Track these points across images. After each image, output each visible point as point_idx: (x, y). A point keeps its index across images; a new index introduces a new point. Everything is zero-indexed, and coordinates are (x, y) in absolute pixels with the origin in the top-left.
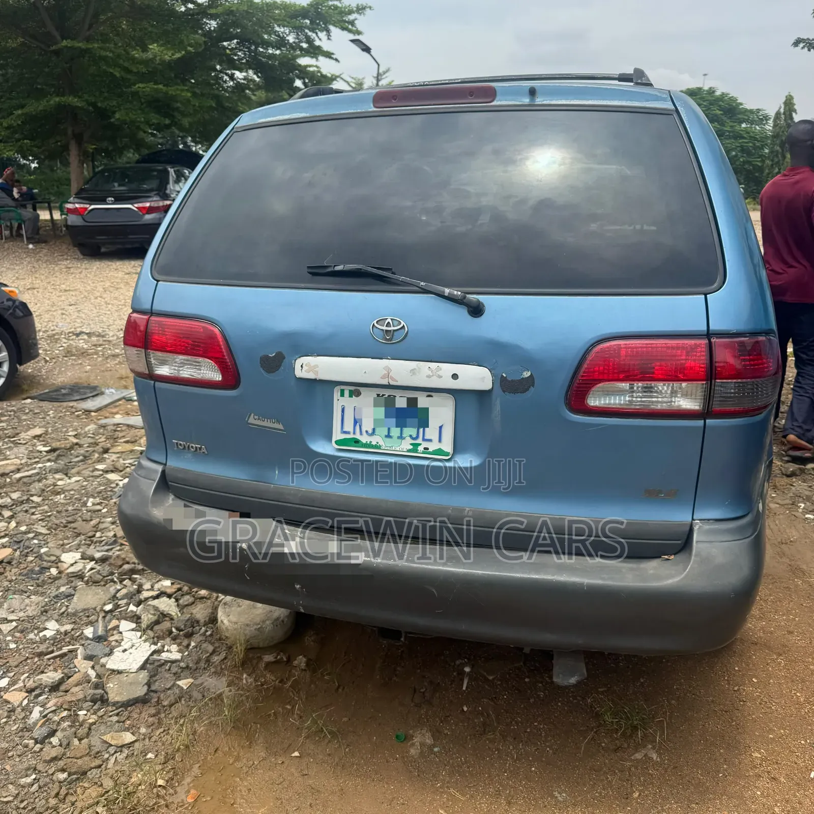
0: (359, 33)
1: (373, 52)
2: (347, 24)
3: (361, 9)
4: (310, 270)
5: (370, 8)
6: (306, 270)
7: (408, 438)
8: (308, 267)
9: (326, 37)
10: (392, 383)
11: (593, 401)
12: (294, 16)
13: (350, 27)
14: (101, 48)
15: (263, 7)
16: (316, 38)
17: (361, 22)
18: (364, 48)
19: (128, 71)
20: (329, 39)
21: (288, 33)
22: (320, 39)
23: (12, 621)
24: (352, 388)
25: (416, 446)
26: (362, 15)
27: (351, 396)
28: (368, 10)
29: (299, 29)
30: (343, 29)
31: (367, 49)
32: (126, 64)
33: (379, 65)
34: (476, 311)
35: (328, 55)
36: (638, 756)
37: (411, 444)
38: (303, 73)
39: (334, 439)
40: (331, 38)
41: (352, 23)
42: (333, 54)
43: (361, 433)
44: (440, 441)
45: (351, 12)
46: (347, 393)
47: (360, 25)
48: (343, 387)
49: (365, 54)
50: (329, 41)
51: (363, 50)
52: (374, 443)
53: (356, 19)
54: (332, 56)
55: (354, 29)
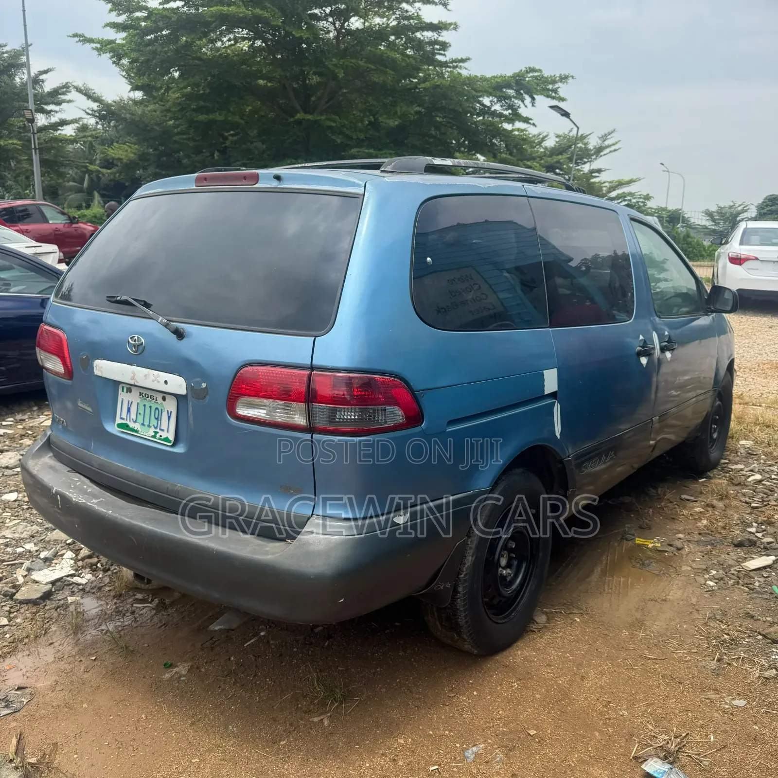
0: (562, 100)
1: (572, 117)
2: (551, 93)
3: (564, 79)
4: (108, 299)
5: (572, 77)
6: (106, 298)
7: (153, 427)
8: (107, 297)
9: (531, 105)
10: (136, 384)
11: (242, 411)
12: (498, 87)
13: (553, 94)
14: (327, 119)
15: (465, 81)
16: (522, 105)
17: (563, 90)
18: (563, 113)
19: (350, 138)
20: (533, 105)
21: (496, 102)
22: (526, 106)
23: (7, 538)
24: (128, 386)
25: (156, 433)
26: (565, 84)
27: (127, 392)
28: (570, 79)
29: (502, 98)
30: (548, 96)
31: (566, 114)
32: (348, 132)
33: (578, 128)
34: (179, 334)
35: (526, 120)
36: (316, 719)
37: (154, 432)
38: (506, 135)
39: (116, 423)
40: (535, 105)
41: (555, 91)
42: (531, 119)
43: (130, 421)
44: (168, 431)
45: (554, 82)
46: (125, 390)
47: (562, 93)
48: (124, 385)
49: (564, 118)
50: (533, 108)
51: (562, 115)
52: (135, 429)
53: (559, 87)
54: (530, 121)
55: (558, 96)
